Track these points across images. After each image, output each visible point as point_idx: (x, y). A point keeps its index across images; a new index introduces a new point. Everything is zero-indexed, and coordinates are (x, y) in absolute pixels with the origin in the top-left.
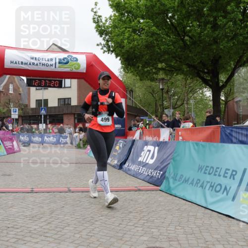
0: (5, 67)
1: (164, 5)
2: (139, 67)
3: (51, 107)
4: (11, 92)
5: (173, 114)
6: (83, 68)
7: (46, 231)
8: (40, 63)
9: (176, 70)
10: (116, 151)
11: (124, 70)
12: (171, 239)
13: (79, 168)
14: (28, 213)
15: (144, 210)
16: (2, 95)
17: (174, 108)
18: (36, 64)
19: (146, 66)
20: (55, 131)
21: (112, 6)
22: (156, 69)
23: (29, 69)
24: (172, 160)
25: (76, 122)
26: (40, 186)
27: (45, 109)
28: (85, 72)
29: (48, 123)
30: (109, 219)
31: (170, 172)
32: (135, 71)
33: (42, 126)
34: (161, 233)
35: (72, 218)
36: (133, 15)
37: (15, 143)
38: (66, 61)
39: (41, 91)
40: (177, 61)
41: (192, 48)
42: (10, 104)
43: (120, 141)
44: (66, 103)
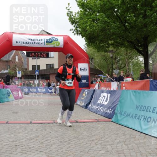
0: (13, 45)
1: (112, 4)
2: (97, 43)
3: (42, 70)
4: (17, 61)
5: (119, 73)
6: (61, 45)
7: (40, 148)
8: (34, 43)
9: (121, 45)
10: (83, 97)
11: (87, 45)
12: (119, 153)
14: (29, 137)
15: (102, 134)
16: (11, 63)
17: (120, 69)
18: (32, 43)
19: (102, 43)
20: (45, 85)
21: (79, 5)
22: (107, 44)
23: (28, 46)
24: (119, 102)
26: (35, 120)
27: (38, 71)
28: (63, 47)
29: (40, 80)
30: (80, 140)
31: (118, 110)
32: (95, 46)
33: (36, 82)
34: (113, 149)
35: (56, 139)
36: (92, 10)
37: (20, 93)
38: (51, 40)
39: (35, 60)
40: (121, 39)
41: (131, 31)
42: (16, 69)
43: (86, 90)
44: (51, 67)
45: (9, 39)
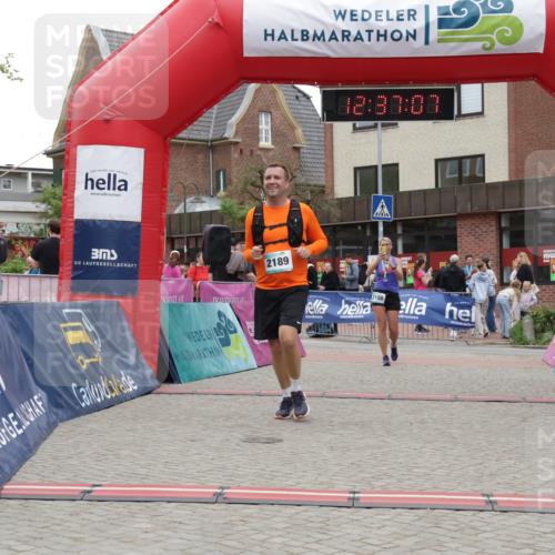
0: (246, 54)
3: (410, 193)
4: (265, 142)
6: (532, 36)
8: (369, 32)
13: (524, 420)
16: (236, 155)
18: (354, 34)
23: (332, 55)
25: (506, 244)
26: (380, 483)
27: (388, 202)
28: (541, 50)
29: (400, 251)
38: (466, 13)
39: (372, 135)
44: (467, 174)
45: (222, 17)
